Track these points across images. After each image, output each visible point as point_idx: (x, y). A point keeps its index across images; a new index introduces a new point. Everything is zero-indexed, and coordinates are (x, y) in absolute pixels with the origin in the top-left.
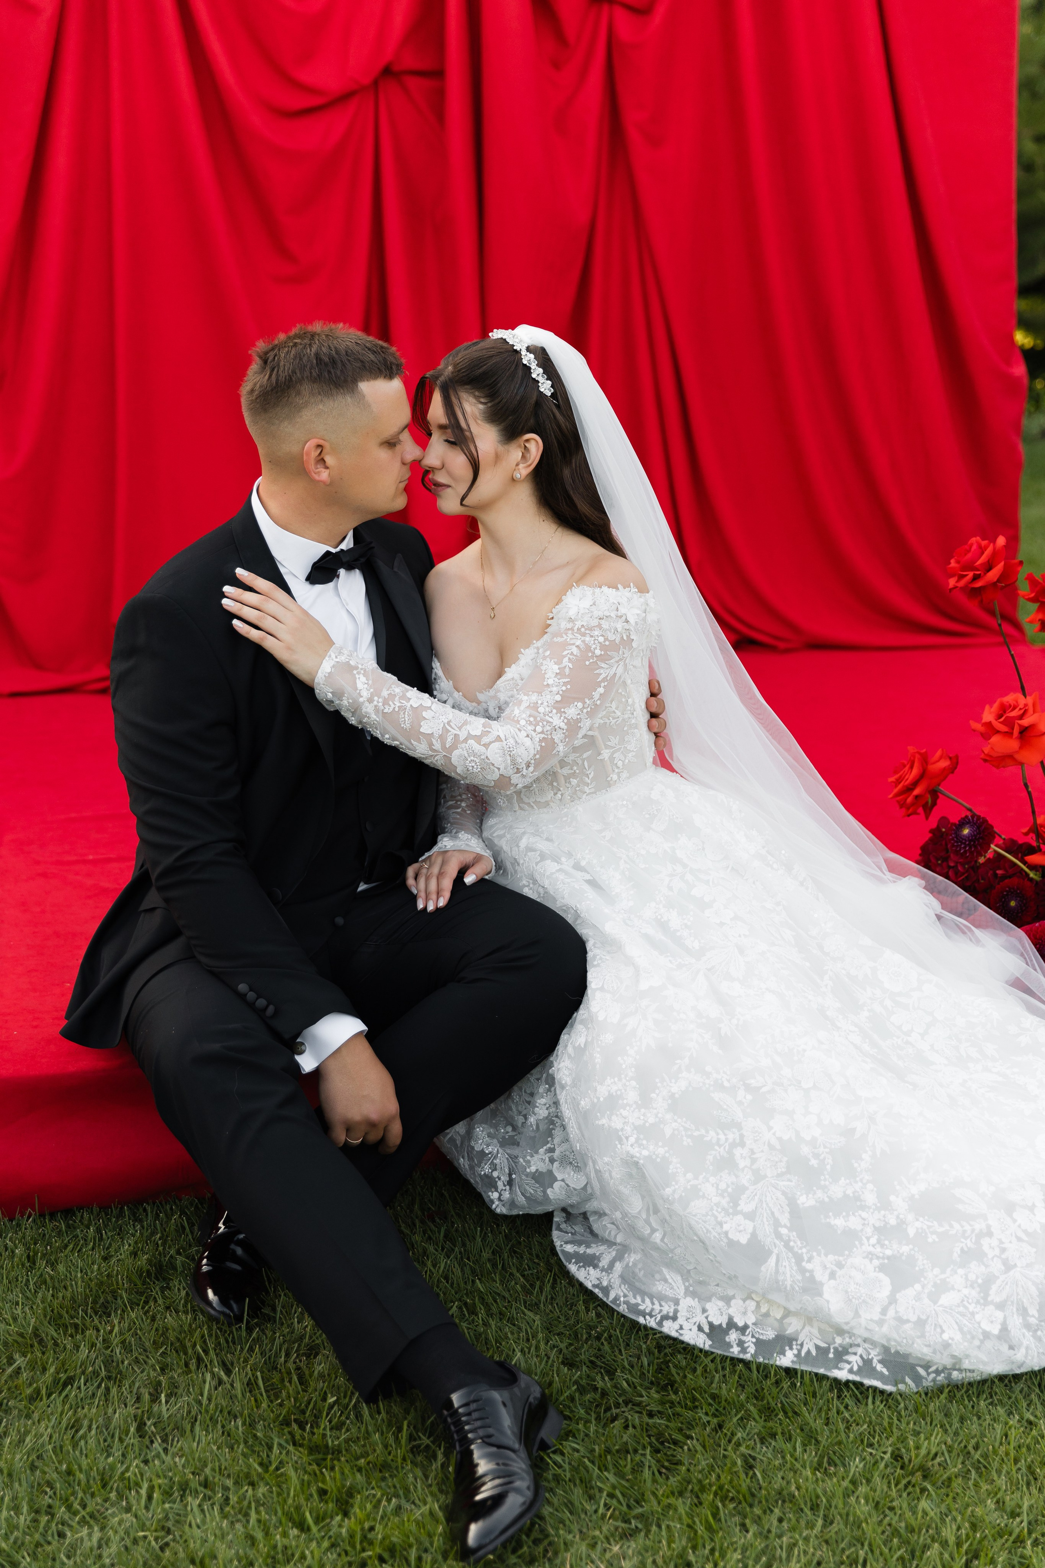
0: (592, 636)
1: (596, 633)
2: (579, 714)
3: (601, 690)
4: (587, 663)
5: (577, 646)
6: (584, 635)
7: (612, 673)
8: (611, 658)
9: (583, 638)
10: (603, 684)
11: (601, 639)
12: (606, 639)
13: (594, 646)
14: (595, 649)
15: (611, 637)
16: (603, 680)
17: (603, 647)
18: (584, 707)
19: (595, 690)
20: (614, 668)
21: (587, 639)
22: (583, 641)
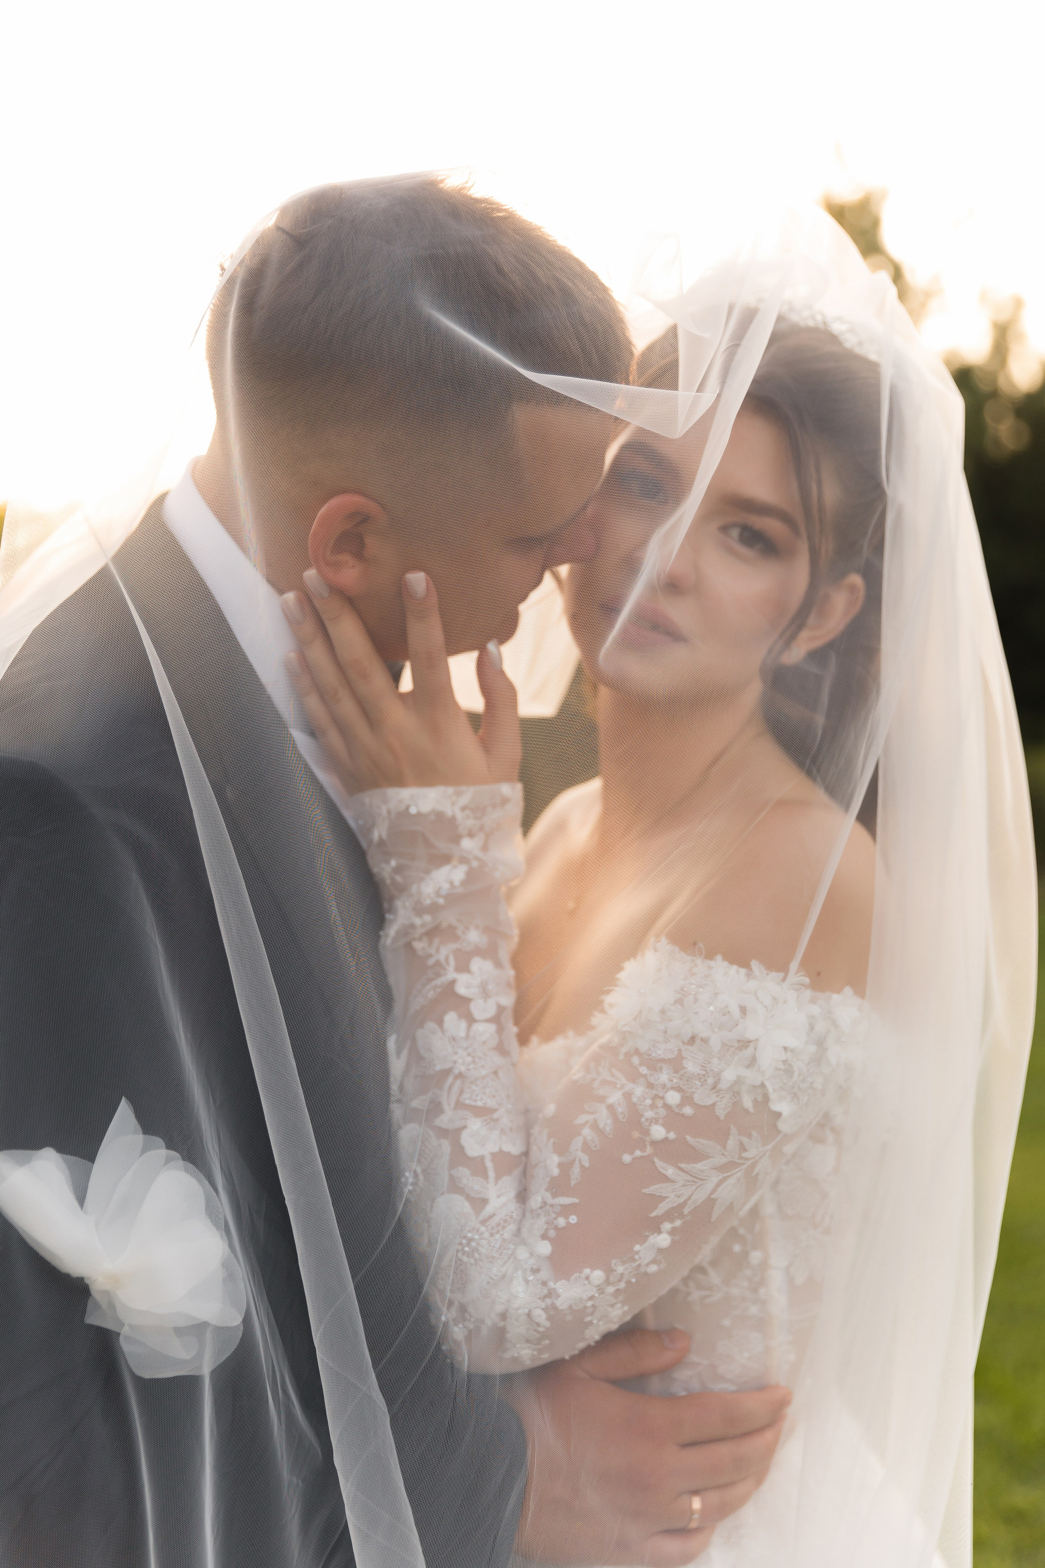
0: (650, 1086)
1: (664, 1077)
2: (592, 1298)
3: (663, 1240)
4: (627, 1158)
5: (611, 1108)
6: (634, 1076)
7: (700, 1196)
8: (698, 1156)
9: (629, 1086)
10: (667, 1226)
11: (673, 1098)
12: (687, 1099)
13: (649, 1114)
14: (652, 1121)
15: (703, 1097)
16: (669, 1216)
17: (672, 1118)
18: (607, 1282)
19: (643, 1240)
20: (710, 1186)
21: (639, 1090)
22: (628, 1096)
